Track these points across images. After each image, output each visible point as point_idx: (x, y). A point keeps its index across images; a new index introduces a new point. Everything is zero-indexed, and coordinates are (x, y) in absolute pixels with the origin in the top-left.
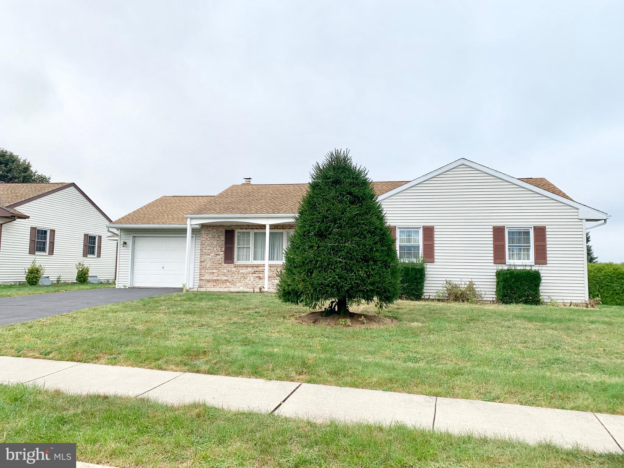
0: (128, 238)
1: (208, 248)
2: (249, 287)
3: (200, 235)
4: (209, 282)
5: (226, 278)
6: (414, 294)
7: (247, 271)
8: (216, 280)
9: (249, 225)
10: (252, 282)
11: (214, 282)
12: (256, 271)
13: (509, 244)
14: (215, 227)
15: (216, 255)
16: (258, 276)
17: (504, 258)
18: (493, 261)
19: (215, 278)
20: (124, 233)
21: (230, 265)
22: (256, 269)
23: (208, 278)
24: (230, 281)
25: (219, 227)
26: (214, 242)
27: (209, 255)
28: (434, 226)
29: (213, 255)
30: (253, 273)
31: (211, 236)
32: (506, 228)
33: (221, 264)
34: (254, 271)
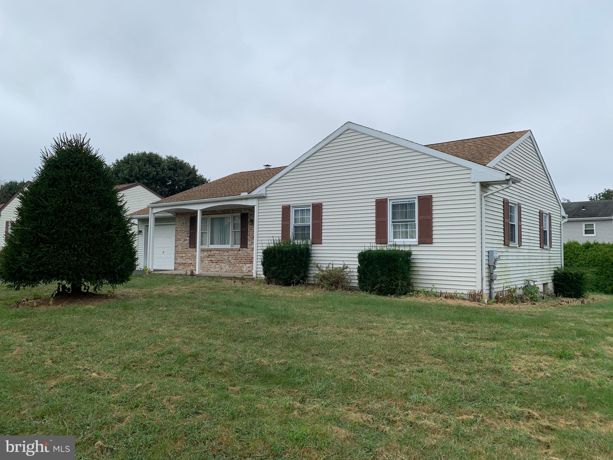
0: (142, 227)
1: (180, 234)
2: (205, 270)
3: (175, 223)
4: (180, 265)
5: (190, 262)
6: (281, 278)
7: (204, 255)
8: (184, 263)
9: (205, 211)
10: (207, 266)
11: (183, 265)
12: (210, 255)
13: (393, 219)
14: (184, 214)
15: (185, 240)
16: (211, 259)
17: (386, 236)
18: (374, 241)
19: (184, 262)
20: (141, 223)
21: (193, 249)
22: (209, 253)
23: (179, 262)
24: (193, 264)
25: (186, 214)
26: (183, 228)
27: (180, 240)
28: (323, 203)
29: (183, 240)
30: (208, 257)
31: (182, 223)
32: (388, 200)
33: (188, 248)
34: (209, 255)
